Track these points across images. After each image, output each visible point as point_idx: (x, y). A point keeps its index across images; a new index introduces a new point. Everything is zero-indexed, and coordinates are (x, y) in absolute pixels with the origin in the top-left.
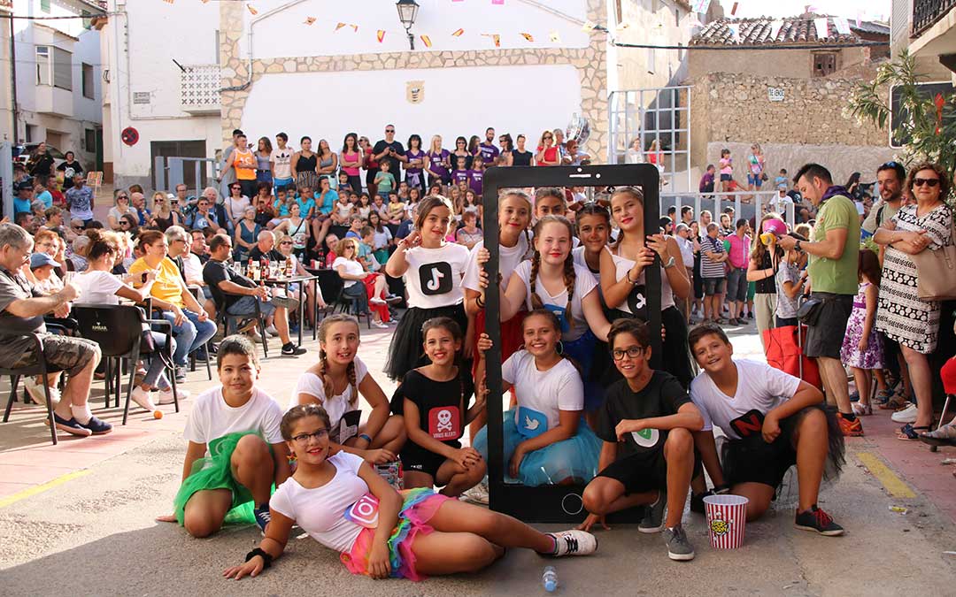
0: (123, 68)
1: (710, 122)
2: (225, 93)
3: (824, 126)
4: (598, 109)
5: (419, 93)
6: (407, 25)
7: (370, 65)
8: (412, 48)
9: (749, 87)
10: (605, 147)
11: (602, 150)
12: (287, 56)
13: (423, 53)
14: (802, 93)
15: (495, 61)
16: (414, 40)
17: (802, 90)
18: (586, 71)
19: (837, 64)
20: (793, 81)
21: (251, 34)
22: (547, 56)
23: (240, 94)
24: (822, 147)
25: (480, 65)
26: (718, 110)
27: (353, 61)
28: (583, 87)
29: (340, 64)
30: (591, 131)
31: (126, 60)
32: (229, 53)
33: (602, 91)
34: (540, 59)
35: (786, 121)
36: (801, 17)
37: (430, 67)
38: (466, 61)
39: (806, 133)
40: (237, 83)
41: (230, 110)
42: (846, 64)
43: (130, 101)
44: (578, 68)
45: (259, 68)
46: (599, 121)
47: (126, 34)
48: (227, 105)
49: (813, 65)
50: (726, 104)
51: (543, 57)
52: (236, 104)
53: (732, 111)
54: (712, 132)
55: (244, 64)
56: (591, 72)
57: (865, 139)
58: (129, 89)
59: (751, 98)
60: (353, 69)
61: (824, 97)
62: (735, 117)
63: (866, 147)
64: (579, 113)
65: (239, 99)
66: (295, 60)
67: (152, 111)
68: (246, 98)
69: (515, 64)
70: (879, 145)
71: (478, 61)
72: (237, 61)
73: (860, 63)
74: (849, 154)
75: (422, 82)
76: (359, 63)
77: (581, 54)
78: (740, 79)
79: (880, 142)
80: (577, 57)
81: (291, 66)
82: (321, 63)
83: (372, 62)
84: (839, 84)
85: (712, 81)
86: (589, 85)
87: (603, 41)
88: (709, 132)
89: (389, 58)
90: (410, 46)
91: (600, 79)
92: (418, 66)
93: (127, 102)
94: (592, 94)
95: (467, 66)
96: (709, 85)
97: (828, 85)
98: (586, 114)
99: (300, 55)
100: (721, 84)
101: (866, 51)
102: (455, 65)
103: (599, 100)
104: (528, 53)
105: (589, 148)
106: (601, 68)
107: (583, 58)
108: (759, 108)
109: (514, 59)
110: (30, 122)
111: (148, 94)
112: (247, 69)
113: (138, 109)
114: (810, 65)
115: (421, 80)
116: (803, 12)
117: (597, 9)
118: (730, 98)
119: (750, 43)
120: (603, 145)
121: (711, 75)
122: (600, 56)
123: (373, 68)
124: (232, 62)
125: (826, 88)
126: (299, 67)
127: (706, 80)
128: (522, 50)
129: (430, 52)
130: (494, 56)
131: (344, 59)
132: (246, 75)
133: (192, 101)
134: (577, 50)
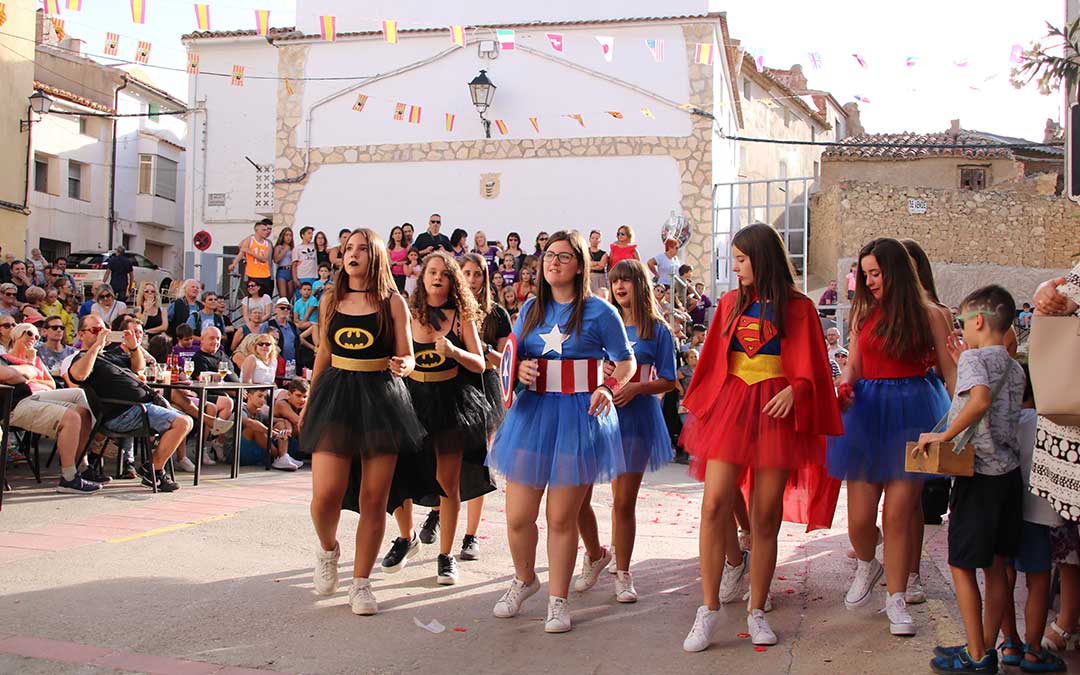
0: (200, 168)
1: (840, 237)
2: (277, 185)
3: (973, 243)
4: (701, 208)
5: (494, 188)
6: (481, 109)
7: (439, 155)
8: (488, 136)
9: (886, 198)
10: (708, 252)
11: (705, 256)
12: (347, 145)
13: (500, 142)
14: (947, 206)
15: (582, 150)
16: (491, 126)
17: (947, 202)
18: (687, 164)
19: (987, 180)
20: (937, 193)
21: (310, 120)
22: (642, 145)
23: (295, 187)
24: (970, 266)
25: (566, 156)
26: (850, 222)
27: (421, 149)
28: (683, 182)
29: (406, 154)
30: (692, 234)
31: (202, 160)
32: (285, 141)
33: (705, 186)
34: (634, 148)
35: (928, 236)
36: (947, 133)
37: (507, 158)
38: (548, 151)
39: (951, 251)
40: (292, 175)
41: (283, 205)
42: (997, 180)
43: (204, 203)
44: (678, 160)
45: (316, 158)
46: (702, 221)
47: (204, 132)
48: (280, 199)
49: (960, 180)
50: (860, 216)
51: (637, 146)
52: (290, 198)
53: (866, 224)
54: (843, 247)
55: (300, 153)
56: (693, 164)
57: (1020, 259)
58: (204, 189)
59: (888, 209)
60: (421, 160)
61: (973, 211)
62: (870, 231)
63: (1021, 268)
64: (678, 211)
65: (294, 192)
66: (357, 148)
67: (226, 213)
68: (301, 191)
69: (605, 154)
70: (1036, 267)
71: (562, 151)
72: (292, 150)
73: (1012, 180)
74: (1002, 276)
75: (499, 175)
76: (428, 152)
77: (681, 144)
78: (876, 188)
79: (1037, 263)
80: (678, 147)
81: (351, 155)
82: (386, 152)
83: (442, 151)
84: (989, 197)
85: (843, 189)
86: (691, 180)
87: (708, 129)
88: (840, 246)
89: (461, 147)
90: (485, 134)
91: (704, 172)
92: (493, 156)
93: (201, 204)
94: (694, 190)
95: (550, 156)
96: (840, 194)
97: (977, 197)
98: (687, 212)
99: (362, 144)
100: (854, 192)
101: (1019, 167)
102: (536, 156)
103: (702, 197)
104: (621, 142)
105: (689, 253)
106: (705, 160)
107: (684, 148)
108: (898, 222)
109: (604, 149)
110: (127, 231)
111: (224, 195)
112: (304, 159)
113: (213, 212)
114: (957, 181)
115: (496, 172)
116: (949, 127)
117: (701, 93)
118: (865, 209)
119: (889, 156)
120: (706, 250)
121: (842, 183)
122: (704, 146)
123: (443, 159)
124: (288, 151)
125: (974, 201)
126: (361, 156)
127: (836, 189)
128: (613, 138)
129: (509, 141)
130: (581, 145)
131: (411, 148)
132: (302, 166)
133: (266, 203)
134: (677, 139)
